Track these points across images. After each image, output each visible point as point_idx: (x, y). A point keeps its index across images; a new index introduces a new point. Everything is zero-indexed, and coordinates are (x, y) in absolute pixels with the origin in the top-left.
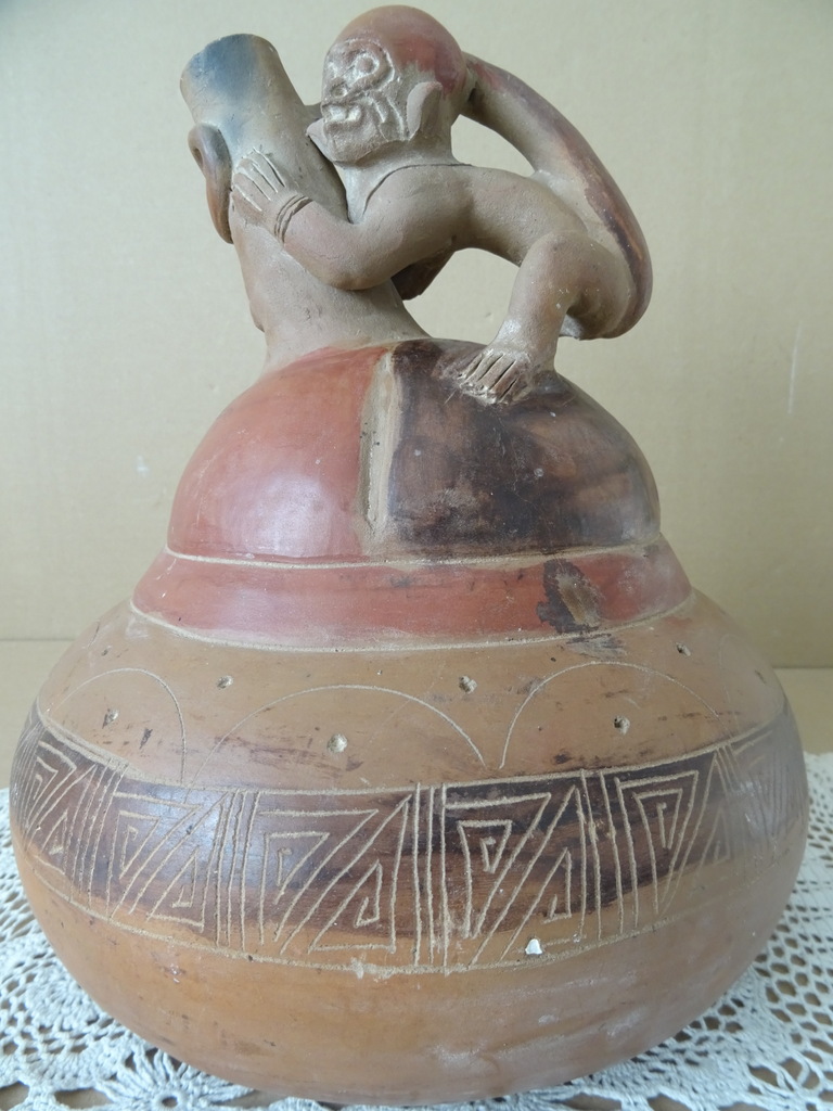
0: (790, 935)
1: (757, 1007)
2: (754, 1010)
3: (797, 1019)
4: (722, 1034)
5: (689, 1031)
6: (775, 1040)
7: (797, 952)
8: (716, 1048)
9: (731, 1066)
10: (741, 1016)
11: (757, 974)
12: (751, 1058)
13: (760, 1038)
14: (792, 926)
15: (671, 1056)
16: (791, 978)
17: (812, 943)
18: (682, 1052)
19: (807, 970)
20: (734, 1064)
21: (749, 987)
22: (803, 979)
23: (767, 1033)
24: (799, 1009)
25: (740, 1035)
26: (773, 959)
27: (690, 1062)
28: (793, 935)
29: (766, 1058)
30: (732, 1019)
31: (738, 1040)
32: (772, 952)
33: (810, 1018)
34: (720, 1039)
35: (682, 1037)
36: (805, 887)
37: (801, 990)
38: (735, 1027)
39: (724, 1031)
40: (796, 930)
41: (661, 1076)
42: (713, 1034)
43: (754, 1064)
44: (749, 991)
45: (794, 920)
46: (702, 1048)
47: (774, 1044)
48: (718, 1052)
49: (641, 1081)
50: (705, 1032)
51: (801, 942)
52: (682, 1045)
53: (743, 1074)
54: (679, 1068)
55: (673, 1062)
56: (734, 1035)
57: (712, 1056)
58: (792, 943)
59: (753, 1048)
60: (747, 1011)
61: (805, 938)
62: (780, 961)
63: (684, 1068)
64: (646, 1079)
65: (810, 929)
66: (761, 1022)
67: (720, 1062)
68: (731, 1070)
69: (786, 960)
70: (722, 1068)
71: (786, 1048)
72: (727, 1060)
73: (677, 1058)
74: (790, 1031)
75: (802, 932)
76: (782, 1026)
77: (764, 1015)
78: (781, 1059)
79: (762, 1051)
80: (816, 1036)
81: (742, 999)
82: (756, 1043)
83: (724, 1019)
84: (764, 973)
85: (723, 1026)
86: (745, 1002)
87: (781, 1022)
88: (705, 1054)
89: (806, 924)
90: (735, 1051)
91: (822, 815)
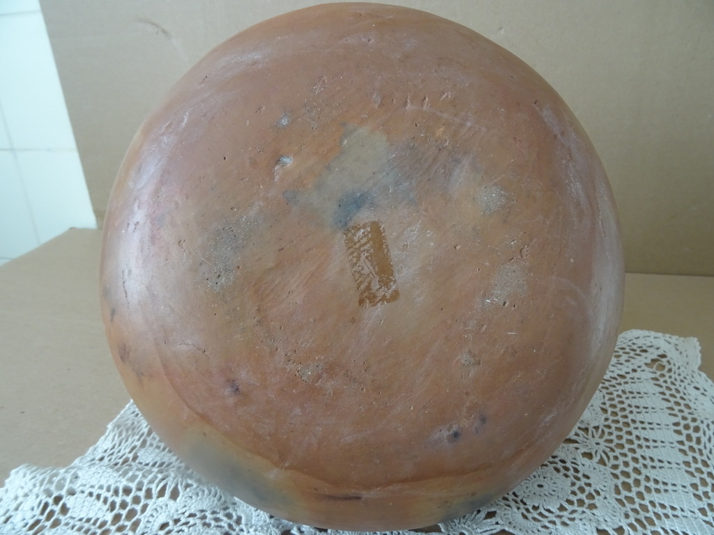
0: (635, 456)
1: (607, 496)
2: (605, 498)
3: (629, 506)
4: (585, 510)
5: (566, 505)
6: (615, 516)
7: (637, 466)
8: (580, 517)
9: (586, 527)
10: (598, 501)
11: (612, 477)
12: (599, 524)
13: (606, 514)
14: (638, 450)
15: (554, 519)
16: (630, 481)
17: (648, 462)
18: (560, 517)
19: (642, 478)
20: (588, 527)
21: (605, 484)
22: (637, 482)
23: (610, 511)
24: (631, 500)
25: (595, 511)
26: (622, 468)
27: (564, 524)
28: (637, 456)
29: (608, 526)
30: (592, 502)
31: (593, 514)
32: (622, 464)
33: (637, 506)
34: (584, 512)
35: (562, 508)
36: (651, 426)
37: (634, 489)
38: (592, 507)
39: (587, 508)
40: (639, 452)
41: (547, 530)
42: (580, 509)
43: (600, 528)
44: (605, 486)
45: (640, 446)
46: (572, 516)
47: (614, 518)
48: (581, 520)
49: (536, 532)
50: (575, 507)
51: (641, 460)
52: (562, 514)
53: (592, 533)
54: (557, 527)
55: (554, 523)
56: (592, 512)
57: (576, 521)
58: (635, 460)
59: (601, 519)
60: (601, 498)
61: (644, 458)
62: (626, 470)
63: (559, 527)
64: (539, 531)
65: (648, 453)
66: (608, 505)
67: (580, 525)
68: (586, 530)
69: (630, 470)
70: (581, 529)
71: (620, 521)
72: (585, 524)
73: (558, 521)
74: (624, 512)
75: (643, 454)
76: (620, 508)
77: (610, 502)
78: (616, 527)
79: (606, 521)
80: (638, 517)
81: (600, 490)
82: (603, 516)
83: (587, 501)
84: (616, 476)
85: (586, 506)
86: (601, 493)
87: (620, 506)
88: (573, 519)
89: (646, 450)
90: (590, 520)
91: (676, 380)
